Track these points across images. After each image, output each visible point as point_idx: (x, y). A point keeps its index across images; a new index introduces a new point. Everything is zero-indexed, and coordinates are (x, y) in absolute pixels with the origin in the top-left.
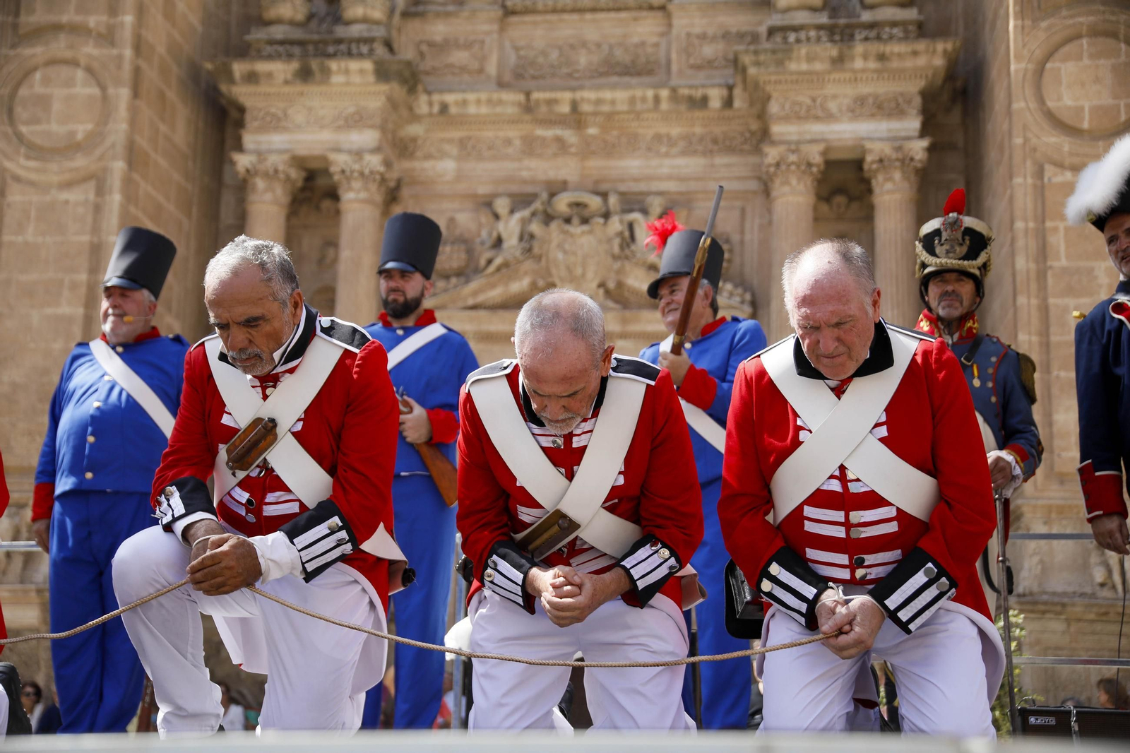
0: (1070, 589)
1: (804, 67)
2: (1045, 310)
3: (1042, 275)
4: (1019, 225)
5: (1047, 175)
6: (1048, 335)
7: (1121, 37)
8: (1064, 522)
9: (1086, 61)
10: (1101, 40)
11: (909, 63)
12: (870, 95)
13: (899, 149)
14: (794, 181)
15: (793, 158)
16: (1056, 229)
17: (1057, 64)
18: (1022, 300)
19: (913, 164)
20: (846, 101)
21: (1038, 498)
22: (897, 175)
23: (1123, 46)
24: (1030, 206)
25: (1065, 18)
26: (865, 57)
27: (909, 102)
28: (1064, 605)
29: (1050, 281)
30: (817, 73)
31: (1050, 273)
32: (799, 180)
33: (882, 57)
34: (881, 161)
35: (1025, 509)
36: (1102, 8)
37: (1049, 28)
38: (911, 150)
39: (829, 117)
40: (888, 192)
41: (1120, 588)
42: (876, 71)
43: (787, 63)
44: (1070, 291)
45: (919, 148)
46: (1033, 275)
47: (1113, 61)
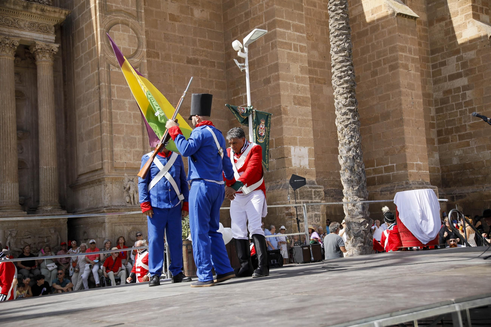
0: (119, 204)
1: (12, 7)
2: (111, 113)
3: (110, 102)
4: (103, 84)
5: (111, 68)
6: (112, 122)
7: (130, 26)
8: (116, 183)
9: (121, 32)
10: (125, 26)
11: (52, 15)
12: (37, 23)
13: (48, 46)
14: (8, 51)
15: (7, 42)
16: (114, 86)
17: (113, 31)
18: (104, 109)
19: (53, 52)
20: (27, 23)
21: (109, 175)
22: (47, 55)
23: (131, 29)
24: (106, 78)
25: (114, 16)
26: (36, 9)
27: (51, 29)
28: (119, 209)
29: (112, 104)
30: (16, 10)
31: (112, 101)
32: (9, 51)
33: (42, 10)
34: (41, 49)
35: (105, 179)
36: (124, 15)
37: (110, 18)
38: (52, 47)
39: (20, 28)
40: (44, 61)
41: (133, 203)
42: (40, 15)
43: (5, 3)
44: (118, 108)
45: (55, 47)
46: (107, 101)
47: (128, 34)
